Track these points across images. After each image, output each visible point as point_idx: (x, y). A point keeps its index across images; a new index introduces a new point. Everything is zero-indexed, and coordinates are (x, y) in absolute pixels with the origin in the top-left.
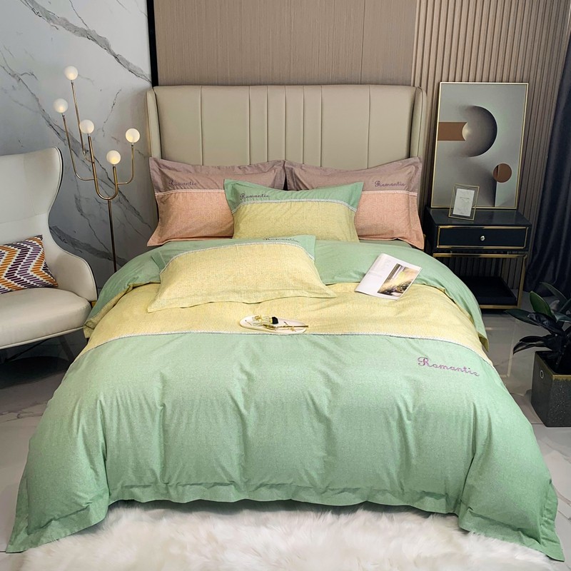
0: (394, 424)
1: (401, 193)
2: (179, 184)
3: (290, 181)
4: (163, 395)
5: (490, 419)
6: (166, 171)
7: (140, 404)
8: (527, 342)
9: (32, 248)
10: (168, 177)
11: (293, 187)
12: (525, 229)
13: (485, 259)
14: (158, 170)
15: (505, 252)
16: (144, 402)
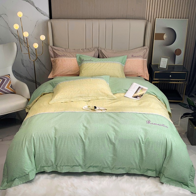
0: (137, 145)
1: (141, 59)
2: (60, 56)
3: (100, 55)
4: (55, 134)
5: (172, 144)
6: (55, 51)
7: (47, 138)
8: (185, 115)
9: (6, 79)
10: (56, 53)
11: (101, 57)
12: (186, 73)
13: (171, 84)
14: (52, 50)
15: (178, 81)
16: (48, 137)
